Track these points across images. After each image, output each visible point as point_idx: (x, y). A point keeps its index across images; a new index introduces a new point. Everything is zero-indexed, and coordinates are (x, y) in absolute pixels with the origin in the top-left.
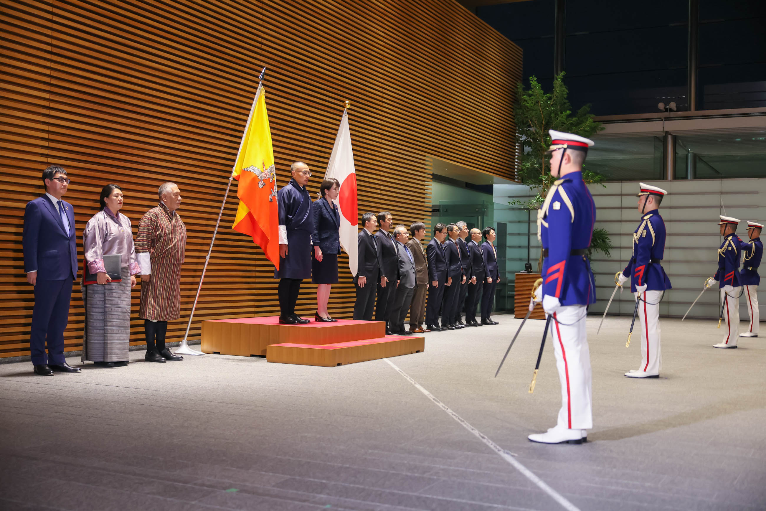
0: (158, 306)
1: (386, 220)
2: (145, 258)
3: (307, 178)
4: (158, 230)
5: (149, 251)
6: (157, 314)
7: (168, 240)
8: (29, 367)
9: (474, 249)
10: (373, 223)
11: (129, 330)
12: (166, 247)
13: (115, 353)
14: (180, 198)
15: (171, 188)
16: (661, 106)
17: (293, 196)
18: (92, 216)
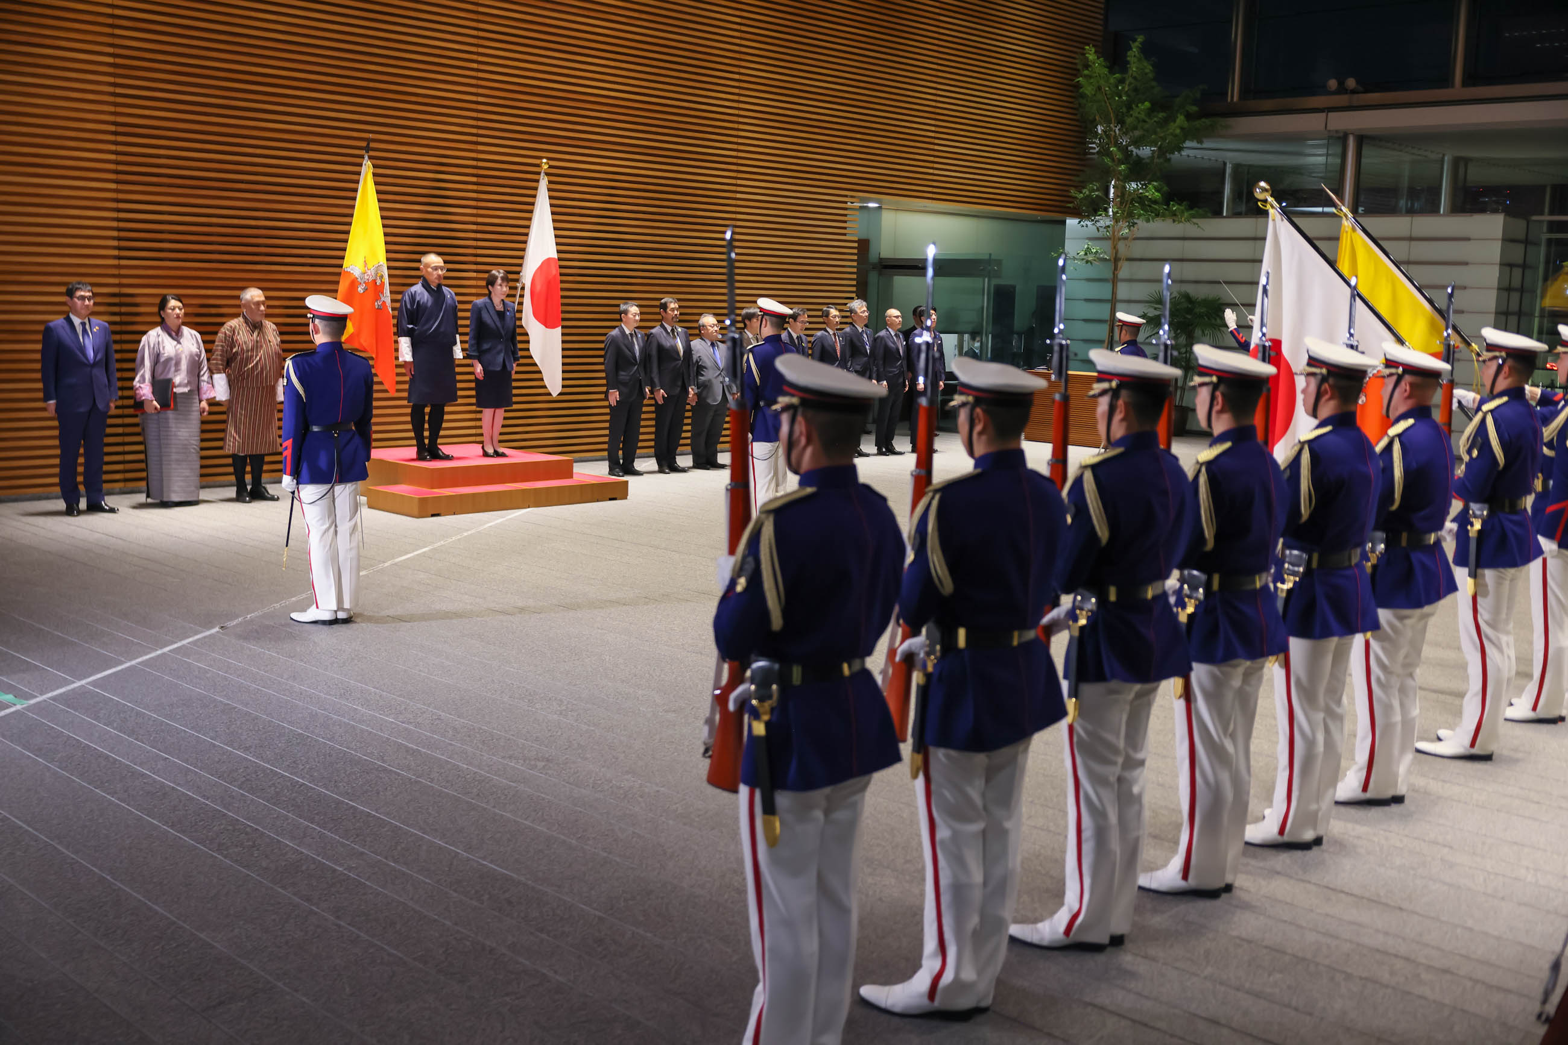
0: (239, 437)
1: (668, 310)
2: (220, 380)
3: (439, 276)
4: (235, 347)
5: (225, 372)
6: (239, 446)
7: (247, 359)
8: (61, 505)
9: (885, 341)
10: (632, 316)
11: (197, 464)
12: (245, 366)
13: (175, 492)
14: (262, 308)
15: (253, 294)
16: (1333, 84)
17: (418, 298)
18: (144, 333)
